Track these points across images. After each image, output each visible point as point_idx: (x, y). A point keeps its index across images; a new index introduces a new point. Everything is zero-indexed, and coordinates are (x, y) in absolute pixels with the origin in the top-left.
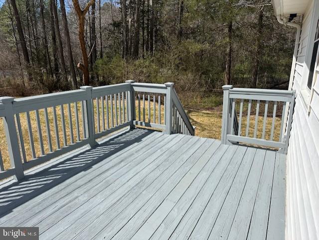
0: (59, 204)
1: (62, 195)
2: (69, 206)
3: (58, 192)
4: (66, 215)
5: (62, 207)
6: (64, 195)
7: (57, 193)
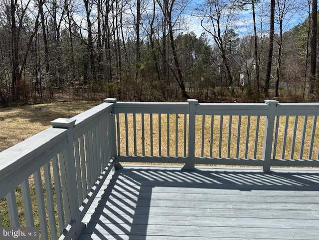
0: (289, 206)
1: (297, 201)
2: (297, 213)
3: (293, 197)
4: (292, 217)
5: (290, 210)
6: (299, 202)
7: (291, 196)
